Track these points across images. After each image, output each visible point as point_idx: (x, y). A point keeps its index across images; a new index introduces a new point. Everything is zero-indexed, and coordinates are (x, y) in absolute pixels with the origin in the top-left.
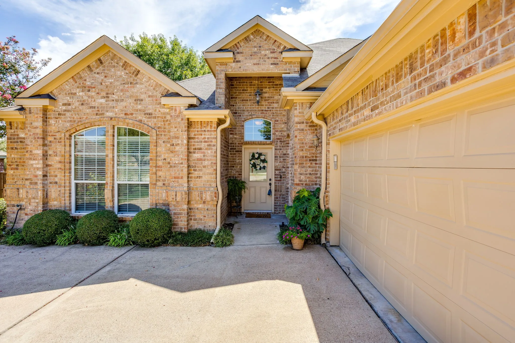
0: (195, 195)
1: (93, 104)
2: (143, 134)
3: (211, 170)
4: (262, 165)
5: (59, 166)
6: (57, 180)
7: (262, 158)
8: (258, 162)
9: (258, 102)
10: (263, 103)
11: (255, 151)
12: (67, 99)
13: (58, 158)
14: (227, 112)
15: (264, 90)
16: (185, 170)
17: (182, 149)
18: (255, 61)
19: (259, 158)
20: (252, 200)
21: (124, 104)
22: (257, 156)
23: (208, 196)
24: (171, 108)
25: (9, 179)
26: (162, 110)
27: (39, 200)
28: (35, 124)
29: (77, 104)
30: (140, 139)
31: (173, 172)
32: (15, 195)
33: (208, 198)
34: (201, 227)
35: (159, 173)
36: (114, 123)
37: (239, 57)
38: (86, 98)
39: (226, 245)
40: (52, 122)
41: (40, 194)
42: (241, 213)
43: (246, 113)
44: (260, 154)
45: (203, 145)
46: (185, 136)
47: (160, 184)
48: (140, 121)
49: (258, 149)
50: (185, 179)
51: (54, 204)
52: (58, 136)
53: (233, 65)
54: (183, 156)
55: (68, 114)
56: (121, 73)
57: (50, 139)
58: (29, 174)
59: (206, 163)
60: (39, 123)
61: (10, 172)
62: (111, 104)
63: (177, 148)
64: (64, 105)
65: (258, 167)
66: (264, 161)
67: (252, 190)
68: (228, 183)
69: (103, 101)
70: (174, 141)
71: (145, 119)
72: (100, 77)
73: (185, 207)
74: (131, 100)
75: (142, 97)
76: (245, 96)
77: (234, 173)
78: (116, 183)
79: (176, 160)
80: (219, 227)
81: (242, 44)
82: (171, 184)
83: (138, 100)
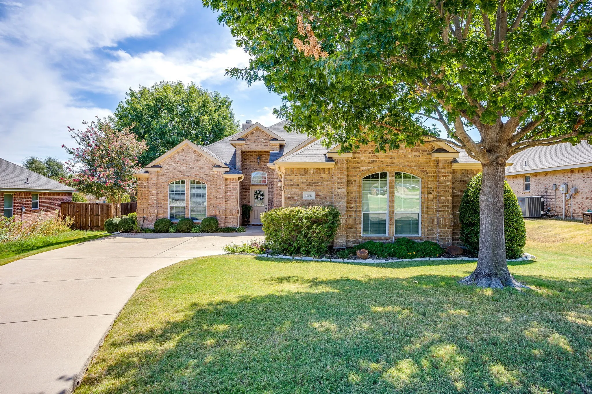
0: (228, 211)
1: (180, 169)
2: (203, 184)
3: (235, 200)
4: (261, 197)
5: (163, 198)
6: (162, 205)
7: (261, 193)
8: (259, 196)
9: (259, 163)
10: (262, 163)
11: (257, 190)
12: (167, 167)
13: (162, 195)
14: (242, 175)
15: (262, 156)
16: (224, 200)
17: (222, 191)
18: (256, 144)
19: (259, 193)
20: (256, 218)
21: (194, 170)
22: (258, 192)
23: (234, 212)
24: (218, 172)
25: (138, 205)
26: (213, 173)
27: (155, 214)
28: (153, 179)
29: (172, 169)
30: (201, 185)
31: (218, 201)
32: (142, 212)
33: (234, 213)
34: (231, 226)
35: (212, 202)
36: (189, 178)
37: (248, 142)
38: (176, 167)
39: (242, 232)
40: (160, 178)
41: (156, 211)
42: (249, 225)
43: (252, 169)
44: (260, 191)
45: (232, 189)
46: (224, 185)
47: (211, 206)
48: (202, 178)
49: (259, 189)
50: (224, 204)
51: (161, 216)
52: (163, 184)
53: (245, 146)
54: (223, 194)
55: (168, 174)
56: (193, 155)
57: (159, 186)
58: (150, 202)
59: (233, 197)
60: (155, 179)
61: (139, 201)
62: (188, 169)
63: (220, 190)
64: (166, 170)
65: (259, 199)
66: (263, 195)
67: (256, 212)
68: (242, 207)
69: (184, 168)
70: (219, 187)
71: (204, 177)
72: (183, 157)
73: (224, 217)
74: (198, 168)
75: (203, 166)
76: (252, 159)
77: (245, 202)
78: (190, 206)
79: (219, 196)
80: (239, 226)
81: (250, 135)
82: (218, 206)
83: (201, 168)
